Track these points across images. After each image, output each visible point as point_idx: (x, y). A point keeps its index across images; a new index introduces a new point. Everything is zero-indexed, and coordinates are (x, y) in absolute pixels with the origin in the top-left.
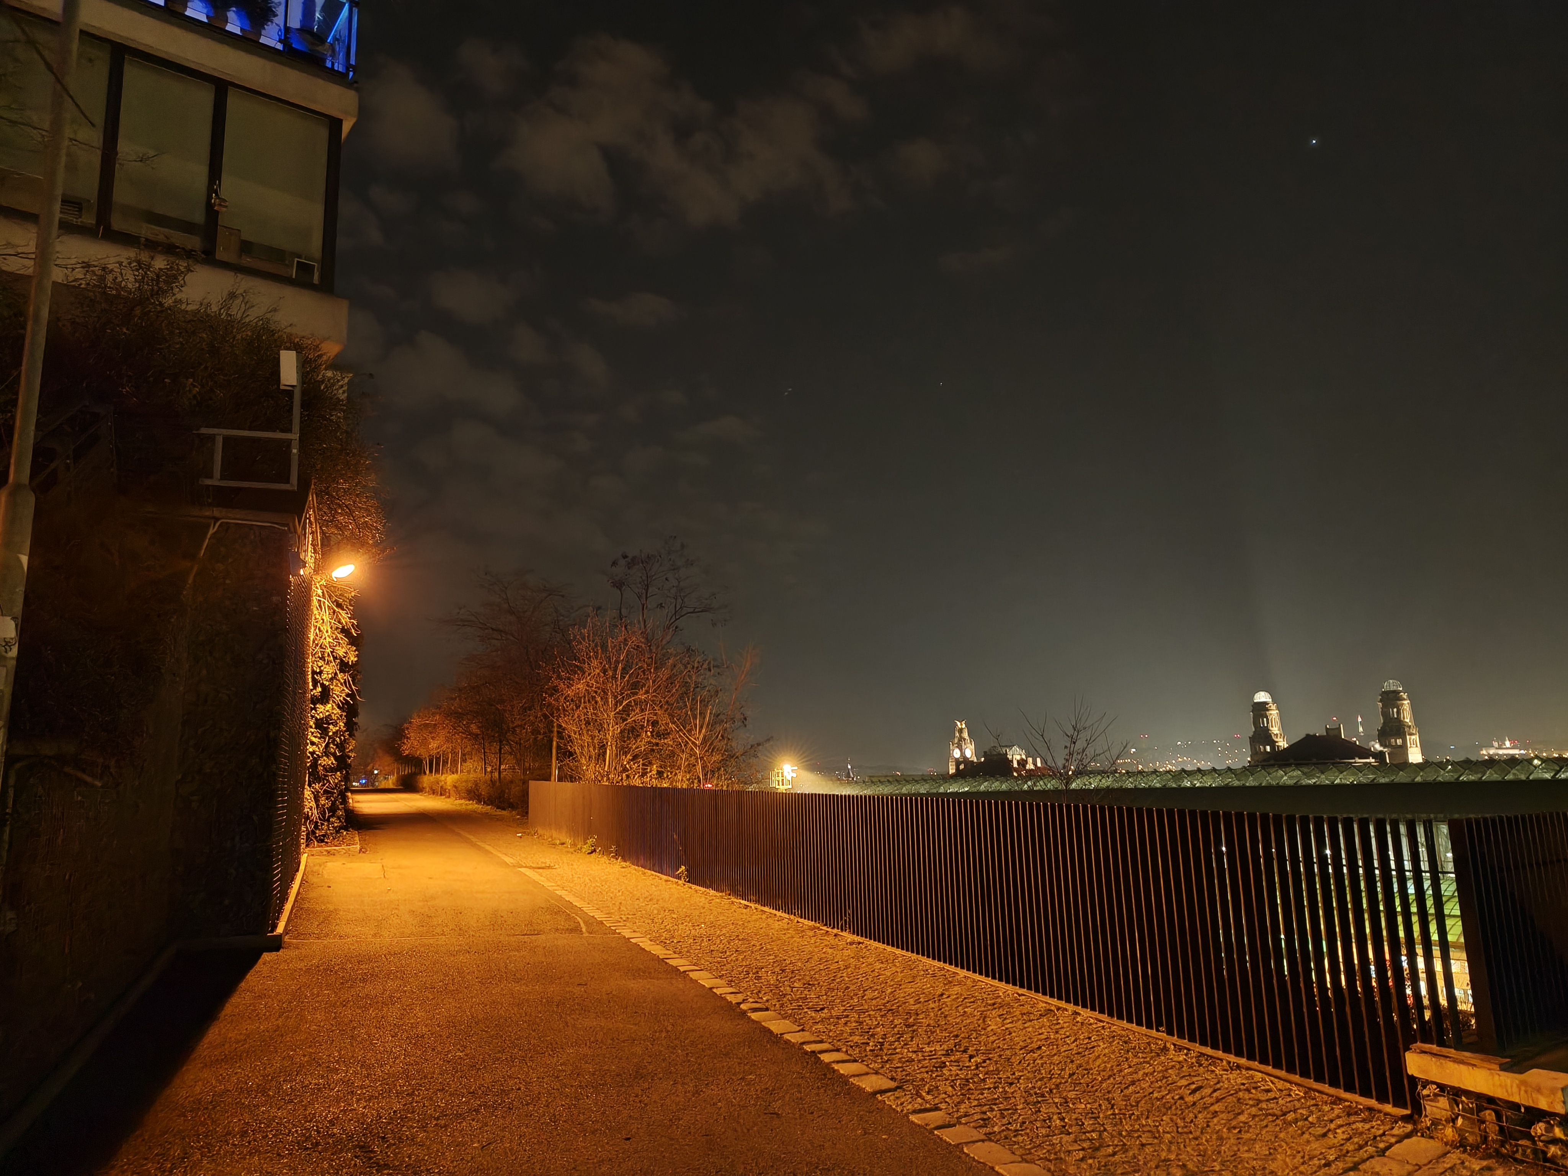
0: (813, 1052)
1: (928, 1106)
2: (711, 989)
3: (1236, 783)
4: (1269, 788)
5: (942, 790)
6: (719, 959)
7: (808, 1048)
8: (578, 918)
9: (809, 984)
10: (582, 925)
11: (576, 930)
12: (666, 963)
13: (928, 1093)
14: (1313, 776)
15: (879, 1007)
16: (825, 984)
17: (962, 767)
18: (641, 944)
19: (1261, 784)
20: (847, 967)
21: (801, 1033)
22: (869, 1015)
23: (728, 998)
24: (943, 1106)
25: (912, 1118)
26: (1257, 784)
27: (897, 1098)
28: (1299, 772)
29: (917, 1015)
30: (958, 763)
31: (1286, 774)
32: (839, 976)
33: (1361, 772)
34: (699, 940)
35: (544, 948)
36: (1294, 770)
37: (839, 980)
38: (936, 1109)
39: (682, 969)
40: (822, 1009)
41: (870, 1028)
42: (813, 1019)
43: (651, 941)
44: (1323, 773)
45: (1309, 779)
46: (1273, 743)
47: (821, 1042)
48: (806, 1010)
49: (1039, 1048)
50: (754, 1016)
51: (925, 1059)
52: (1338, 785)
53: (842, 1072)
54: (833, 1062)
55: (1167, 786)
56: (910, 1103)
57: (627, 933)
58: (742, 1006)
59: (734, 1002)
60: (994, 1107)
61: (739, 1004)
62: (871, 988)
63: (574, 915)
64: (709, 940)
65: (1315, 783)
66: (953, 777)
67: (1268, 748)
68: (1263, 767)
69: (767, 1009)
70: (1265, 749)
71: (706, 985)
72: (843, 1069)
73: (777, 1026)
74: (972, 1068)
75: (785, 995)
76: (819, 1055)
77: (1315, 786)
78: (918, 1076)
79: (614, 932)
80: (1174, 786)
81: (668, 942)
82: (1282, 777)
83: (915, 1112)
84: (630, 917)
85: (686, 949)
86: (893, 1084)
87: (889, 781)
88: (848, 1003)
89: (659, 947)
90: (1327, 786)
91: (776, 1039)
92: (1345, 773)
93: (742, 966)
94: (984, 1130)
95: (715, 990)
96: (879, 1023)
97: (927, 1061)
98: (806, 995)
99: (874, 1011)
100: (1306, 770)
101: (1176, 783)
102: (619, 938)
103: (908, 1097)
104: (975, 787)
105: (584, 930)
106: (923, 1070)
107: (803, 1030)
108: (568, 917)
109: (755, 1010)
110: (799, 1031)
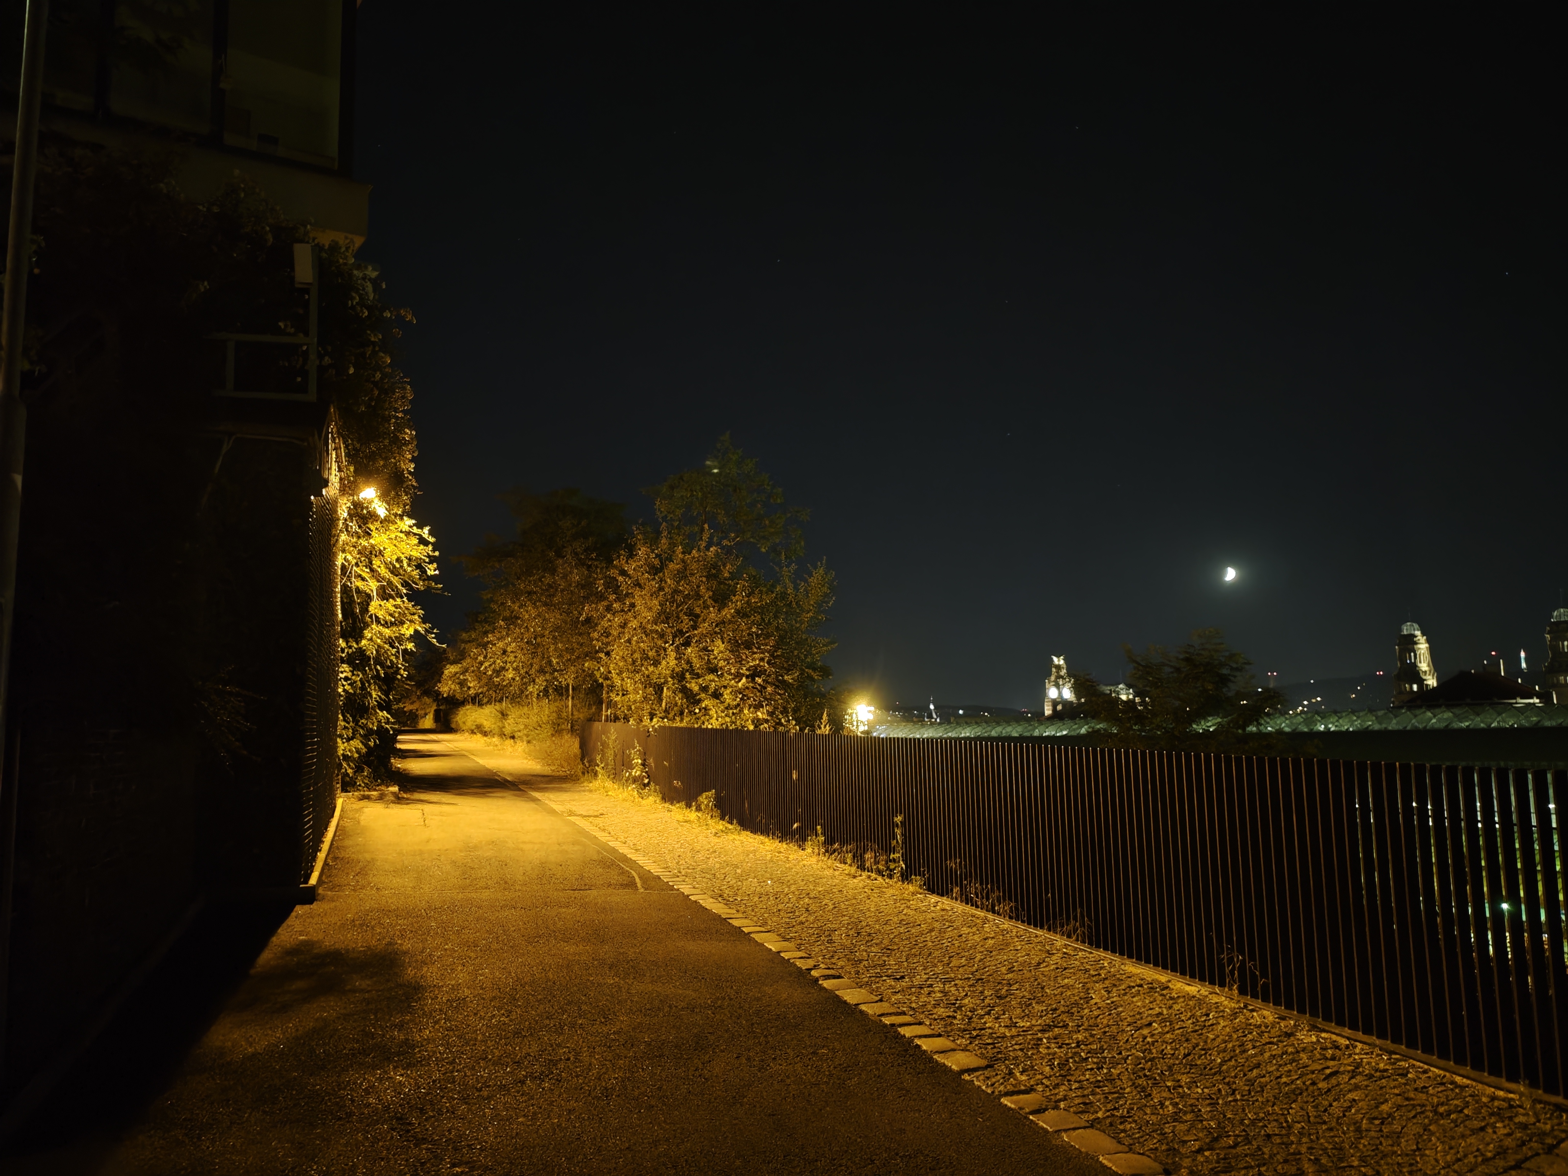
0: (893, 1025)
1: (1023, 1088)
2: (779, 952)
3: (1377, 727)
4: (1415, 732)
5: (1036, 733)
6: (787, 920)
7: (887, 1021)
8: (633, 872)
9: (889, 949)
10: (638, 880)
11: (632, 885)
12: (729, 923)
13: (1022, 1073)
14: (1466, 719)
15: (966, 976)
16: (907, 949)
17: (1059, 707)
18: (701, 902)
19: (1406, 727)
20: (932, 930)
21: (879, 1004)
22: (956, 985)
23: (797, 963)
24: (1040, 1088)
25: (1005, 1101)
26: (1401, 728)
27: (988, 1078)
28: (1451, 714)
29: (1011, 985)
30: (1055, 703)
31: (1435, 716)
32: (922, 939)
33: (1522, 714)
34: (764, 898)
35: (596, 904)
36: (1445, 711)
37: (921, 945)
38: (1030, 1090)
39: (746, 930)
40: (903, 977)
41: (957, 1000)
42: (893, 989)
43: (713, 898)
44: (1478, 715)
45: (1461, 722)
46: (1421, 682)
47: (904, 1013)
48: (884, 978)
49: (1150, 1024)
50: (826, 984)
51: (1019, 1035)
52: (1495, 729)
53: (924, 1048)
54: (916, 1037)
55: (1297, 731)
56: (1002, 1084)
57: (686, 889)
58: (814, 973)
59: (804, 968)
60: (1098, 1090)
61: (810, 970)
62: (958, 954)
63: (628, 869)
64: (776, 898)
65: (1467, 726)
66: (1050, 718)
67: (1415, 687)
68: (1410, 708)
69: (839, 977)
70: (1411, 688)
71: (773, 949)
72: (925, 1045)
73: (850, 996)
74: (1073, 1045)
75: (861, 961)
76: (899, 1029)
77: (1468, 730)
78: (1011, 1054)
79: (672, 888)
80: (1306, 730)
81: (731, 900)
82: (1431, 719)
83: (1008, 1094)
84: (690, 871)
85: (750, 909)
86: (984, 1063)
87: (977, 723)
88: (931, 971)
89: (721, 905)
90: (1483, 729)
91: (852, 1010)
92: (1504, 715)
93: (812, 928)
94: (1085, 1117)
95: (782, 955)
96: (966, 995)
97: (1021, 1038)
98: (885, 961)
99: (961, 980)
100: (1457, 711)
101: (1307, 726)
102: (678, 895)
103: (999, 1077)
104: (1074, 730)
105: (639, 885)
106: (1017, 1047)
107: (881, 1000)
108: (623, 872)
109: (827, 977)
110: (877, 1002)
